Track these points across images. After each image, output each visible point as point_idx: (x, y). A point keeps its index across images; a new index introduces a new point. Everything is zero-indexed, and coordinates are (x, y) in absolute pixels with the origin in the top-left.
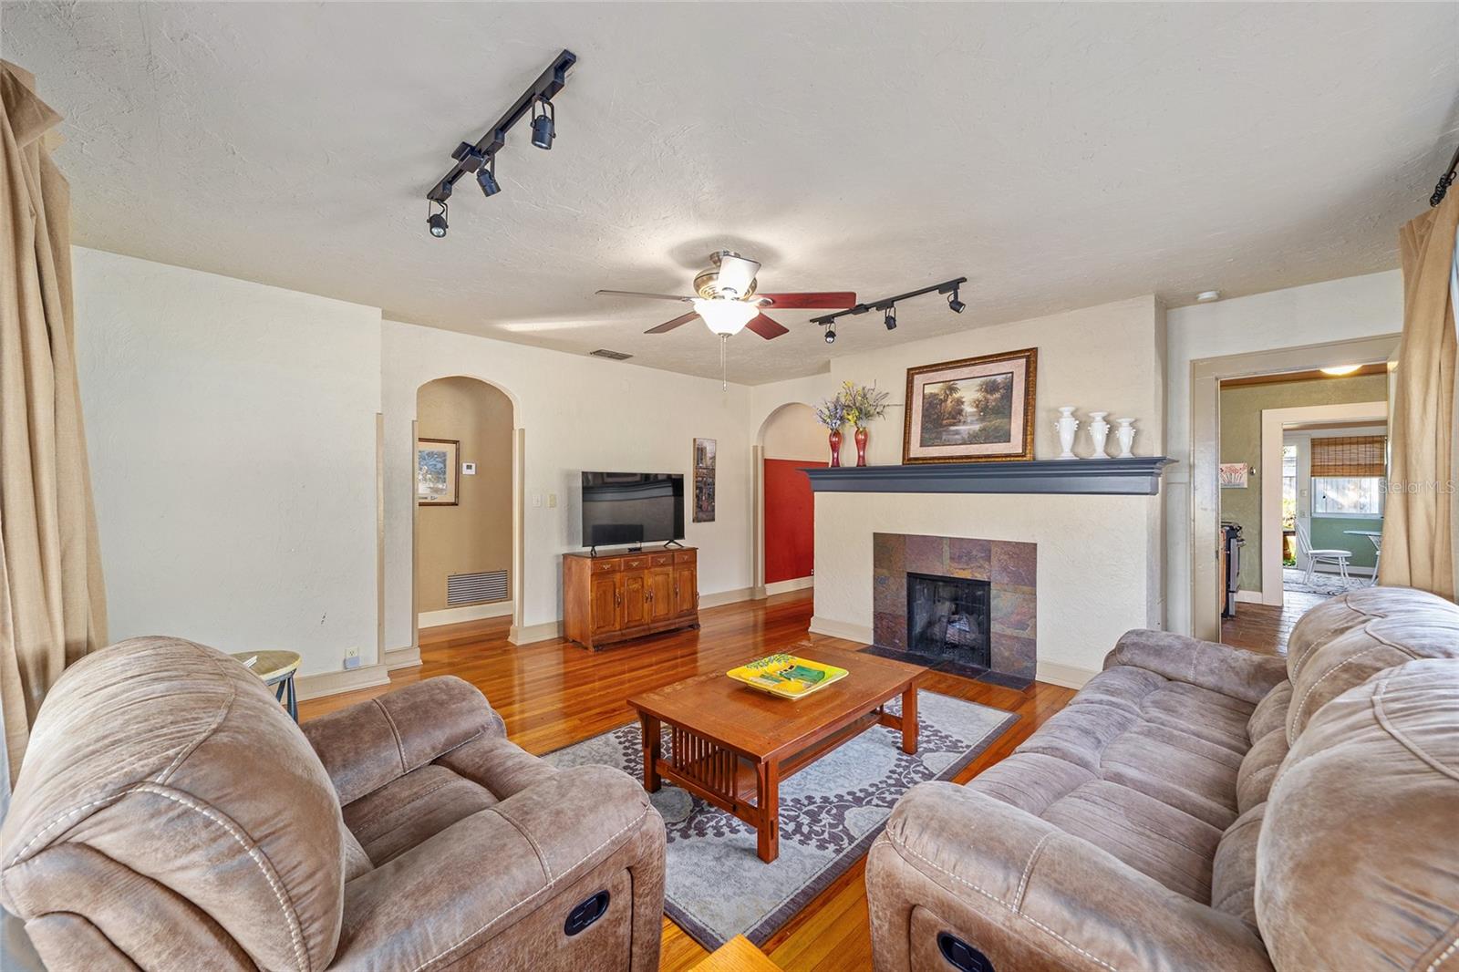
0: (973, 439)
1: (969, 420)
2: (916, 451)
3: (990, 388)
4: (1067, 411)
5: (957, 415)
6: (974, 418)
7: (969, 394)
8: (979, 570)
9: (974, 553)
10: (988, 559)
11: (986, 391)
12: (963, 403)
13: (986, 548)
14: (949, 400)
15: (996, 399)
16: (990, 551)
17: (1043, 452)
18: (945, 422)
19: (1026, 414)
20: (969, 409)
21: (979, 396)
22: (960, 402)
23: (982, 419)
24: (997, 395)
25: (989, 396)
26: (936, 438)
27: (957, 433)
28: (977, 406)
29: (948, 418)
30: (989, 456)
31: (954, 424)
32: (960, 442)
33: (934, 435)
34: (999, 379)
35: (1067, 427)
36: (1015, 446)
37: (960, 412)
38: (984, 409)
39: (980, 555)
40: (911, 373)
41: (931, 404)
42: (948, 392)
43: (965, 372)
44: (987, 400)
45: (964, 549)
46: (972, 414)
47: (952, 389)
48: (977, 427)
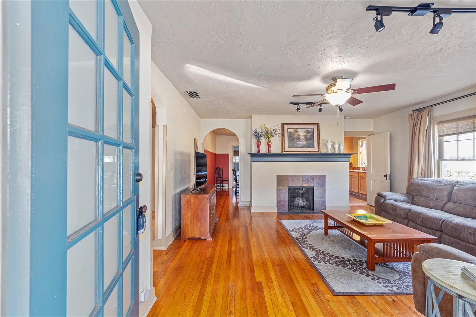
0: (304, 146)
1: (302, 141)
2: (287, 149)
3: (308, 132)
4: (329, 141)
5: (298, 139)
6: (304, 140)
7: (302, 133)
8: (311, 184)
9: (309, 179)
10: (313, 180)
11: (307, 133)
12: (300, 135)
13: (313, 177)
14: (296, 134)
15: (309, 136)
16: (314, 178)
17: (323, 151)
18: (295, 141)
19: (318, 141)
20: (302, 137)
21: (305, 134)
22: (299, 135)
23: (306, 141)
24: (310, 134)
25: (307, 134)
26: (293, 145)
27: (299, 144)
28: (304, 137)
29: (296, 140)
30: (309, 151)
31: (298, 142)
32: (300, 147)
33: (292, 144)
34: (310, 130)
35: (330, 145)
36: (316, 149)
37: (299, 138)
38: (306, 138)
39: (311, 179)
40: (283, 125)
41: (290, 135)
42: (295, 132)
43: (300, 127)
44: (307, 136)
45: (306, 178)
46: (303, 139)
47: (297, 131)
48: (305, 143)
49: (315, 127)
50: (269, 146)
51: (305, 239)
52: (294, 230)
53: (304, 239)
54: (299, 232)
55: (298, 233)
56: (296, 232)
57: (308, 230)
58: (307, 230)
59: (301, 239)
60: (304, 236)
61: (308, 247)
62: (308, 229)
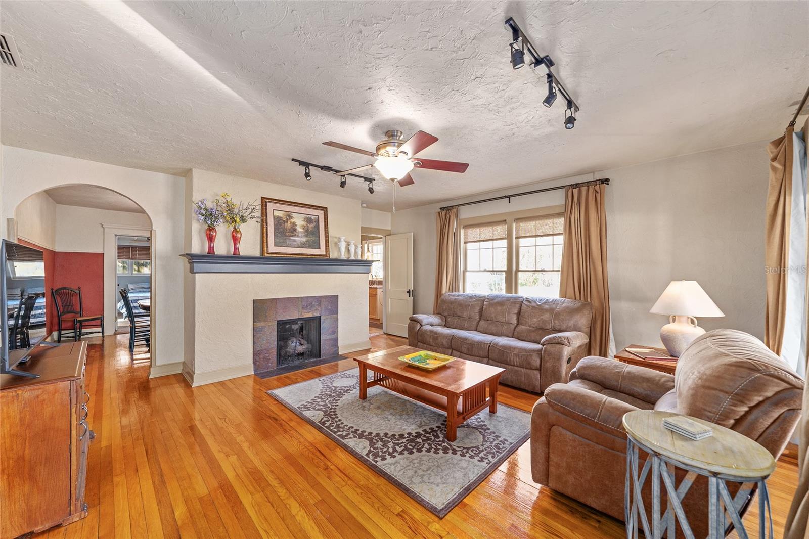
0: (303, 246)
1: (300, 235)
2: (272, 248)
3: (309, 220)
4: (343, 238)
5: (293, 230)
6: (303, 235)
7: (299, 222)
8: (316, 311)
9: (314, 303)
10: (320, 305)
11: (307, 222)
12: (296, 225)
13: (319, 299)
14: (289, 223)
15: (312, 227)
16: (321, 301)
17: (333, 255)
18: (287, 234)
19: (326, 237)
20: (299, 229)
21: (304, 223)
22: (294, 224)
23: (306, 236)
24: (312, 225)
25: (309, 225)
26: (283, 242)
27: (295, 241)
28: (303, 229)
29: (289, 232)
30: (312, 255)
31: (292, 236)
32: (297, 246)
33: (282, 241)
34: (313, 217)
35: (343, 245)
36: (322, 251)
37: (295, 230)
38: (307, 232)
39: (316, 304)
40: (264, 201)
41: (278, 221)
42: (288, 218)
43: (297, 209)
44: (308, 227)
45: (308, 302)
46: (301, 232)
47: (290, 217)
48: (304, 239)
49: (321, 214)
50: (236, 240)
51: (336, 419)
52: (308, 406)
53: (333, 419)
54: (318, 407)
55: (318, 410)
56: (314, 409)
57: (332, 399)
58: (329, 399)
59: (330, 422)
60: (332, 413)
61: (349, 434)
62: (329, 396)
